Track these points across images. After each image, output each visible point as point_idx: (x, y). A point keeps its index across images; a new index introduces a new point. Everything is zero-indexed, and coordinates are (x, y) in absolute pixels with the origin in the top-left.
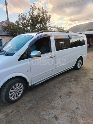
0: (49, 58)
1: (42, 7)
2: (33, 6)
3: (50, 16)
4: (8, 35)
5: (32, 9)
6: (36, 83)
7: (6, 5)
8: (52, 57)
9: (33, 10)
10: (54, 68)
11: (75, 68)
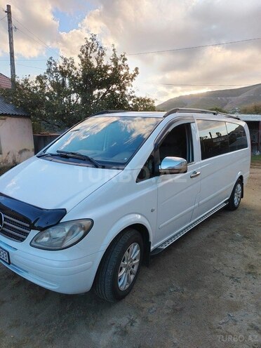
0: (191, 177)
1: (113, 45)
2: (90, 41)
3: (136, 69)
4: (17, 114)
5: (87, 48)
6: (161, 245)
7: (10, 30)
8: (195, 175)
9: (89, 51)
10: (196, 205)
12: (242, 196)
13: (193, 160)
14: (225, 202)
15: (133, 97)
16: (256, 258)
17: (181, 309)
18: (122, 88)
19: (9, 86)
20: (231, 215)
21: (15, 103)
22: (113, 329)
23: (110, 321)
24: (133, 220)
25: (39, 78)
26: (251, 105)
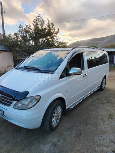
0: (83, 76)
1: (48, 19)
2: (38, 17)
3: (58, 29)
5: (36, 20)
6: (71, 106)
7: (2, 13)
8: (85, 76)
9: (37, 22)
10: (86, 88)
11: (101, 89)
12: (106, 84)
13: (84, 69)
14: (98, 87)
15: (57, 42)
16: (112, 111)
17: (80, 134)
18: (52, 38)
19: (2, 38)
20: (101, 93)
21: (5, 45)
22: (50, 144)
23: (49, 140)
24: (58, 96)
25: (15, 34)
26: (109, 45)
